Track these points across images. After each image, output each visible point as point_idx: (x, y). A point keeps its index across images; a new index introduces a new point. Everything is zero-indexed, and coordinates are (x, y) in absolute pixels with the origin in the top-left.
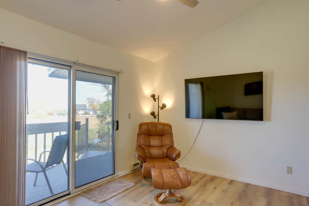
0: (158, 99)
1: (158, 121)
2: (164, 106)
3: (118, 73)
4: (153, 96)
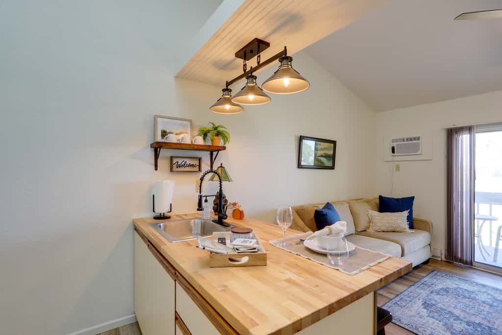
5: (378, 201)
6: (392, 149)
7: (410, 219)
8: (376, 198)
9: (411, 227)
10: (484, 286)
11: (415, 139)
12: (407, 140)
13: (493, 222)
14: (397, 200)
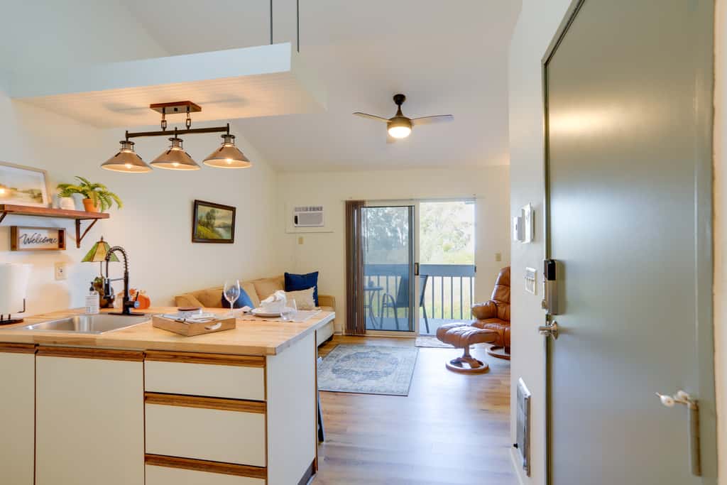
3: (475, 198)
5: (284, 279)
6: (295, 218)
7: (315, 295)
8: (282, 277)
9: (317, 305)
10: (374, 347)
11: (318, 209)
12: (310, 209)
13: (381, 291)
14: (303, 276)
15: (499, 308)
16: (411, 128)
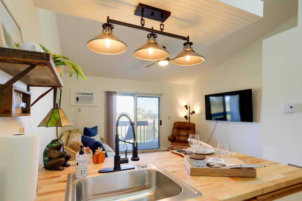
0: (189, 108)
1: (189, 121)
2: (193, 112)
3: (161, 95)
4: (186, 106)
6: (77, 98)
11: (90, 94)
12: (86, 94)
15: (176, 137)
16: (169, 61)
